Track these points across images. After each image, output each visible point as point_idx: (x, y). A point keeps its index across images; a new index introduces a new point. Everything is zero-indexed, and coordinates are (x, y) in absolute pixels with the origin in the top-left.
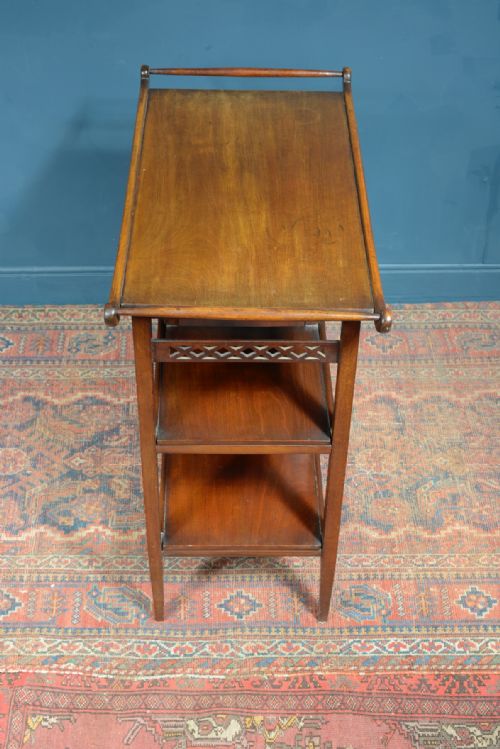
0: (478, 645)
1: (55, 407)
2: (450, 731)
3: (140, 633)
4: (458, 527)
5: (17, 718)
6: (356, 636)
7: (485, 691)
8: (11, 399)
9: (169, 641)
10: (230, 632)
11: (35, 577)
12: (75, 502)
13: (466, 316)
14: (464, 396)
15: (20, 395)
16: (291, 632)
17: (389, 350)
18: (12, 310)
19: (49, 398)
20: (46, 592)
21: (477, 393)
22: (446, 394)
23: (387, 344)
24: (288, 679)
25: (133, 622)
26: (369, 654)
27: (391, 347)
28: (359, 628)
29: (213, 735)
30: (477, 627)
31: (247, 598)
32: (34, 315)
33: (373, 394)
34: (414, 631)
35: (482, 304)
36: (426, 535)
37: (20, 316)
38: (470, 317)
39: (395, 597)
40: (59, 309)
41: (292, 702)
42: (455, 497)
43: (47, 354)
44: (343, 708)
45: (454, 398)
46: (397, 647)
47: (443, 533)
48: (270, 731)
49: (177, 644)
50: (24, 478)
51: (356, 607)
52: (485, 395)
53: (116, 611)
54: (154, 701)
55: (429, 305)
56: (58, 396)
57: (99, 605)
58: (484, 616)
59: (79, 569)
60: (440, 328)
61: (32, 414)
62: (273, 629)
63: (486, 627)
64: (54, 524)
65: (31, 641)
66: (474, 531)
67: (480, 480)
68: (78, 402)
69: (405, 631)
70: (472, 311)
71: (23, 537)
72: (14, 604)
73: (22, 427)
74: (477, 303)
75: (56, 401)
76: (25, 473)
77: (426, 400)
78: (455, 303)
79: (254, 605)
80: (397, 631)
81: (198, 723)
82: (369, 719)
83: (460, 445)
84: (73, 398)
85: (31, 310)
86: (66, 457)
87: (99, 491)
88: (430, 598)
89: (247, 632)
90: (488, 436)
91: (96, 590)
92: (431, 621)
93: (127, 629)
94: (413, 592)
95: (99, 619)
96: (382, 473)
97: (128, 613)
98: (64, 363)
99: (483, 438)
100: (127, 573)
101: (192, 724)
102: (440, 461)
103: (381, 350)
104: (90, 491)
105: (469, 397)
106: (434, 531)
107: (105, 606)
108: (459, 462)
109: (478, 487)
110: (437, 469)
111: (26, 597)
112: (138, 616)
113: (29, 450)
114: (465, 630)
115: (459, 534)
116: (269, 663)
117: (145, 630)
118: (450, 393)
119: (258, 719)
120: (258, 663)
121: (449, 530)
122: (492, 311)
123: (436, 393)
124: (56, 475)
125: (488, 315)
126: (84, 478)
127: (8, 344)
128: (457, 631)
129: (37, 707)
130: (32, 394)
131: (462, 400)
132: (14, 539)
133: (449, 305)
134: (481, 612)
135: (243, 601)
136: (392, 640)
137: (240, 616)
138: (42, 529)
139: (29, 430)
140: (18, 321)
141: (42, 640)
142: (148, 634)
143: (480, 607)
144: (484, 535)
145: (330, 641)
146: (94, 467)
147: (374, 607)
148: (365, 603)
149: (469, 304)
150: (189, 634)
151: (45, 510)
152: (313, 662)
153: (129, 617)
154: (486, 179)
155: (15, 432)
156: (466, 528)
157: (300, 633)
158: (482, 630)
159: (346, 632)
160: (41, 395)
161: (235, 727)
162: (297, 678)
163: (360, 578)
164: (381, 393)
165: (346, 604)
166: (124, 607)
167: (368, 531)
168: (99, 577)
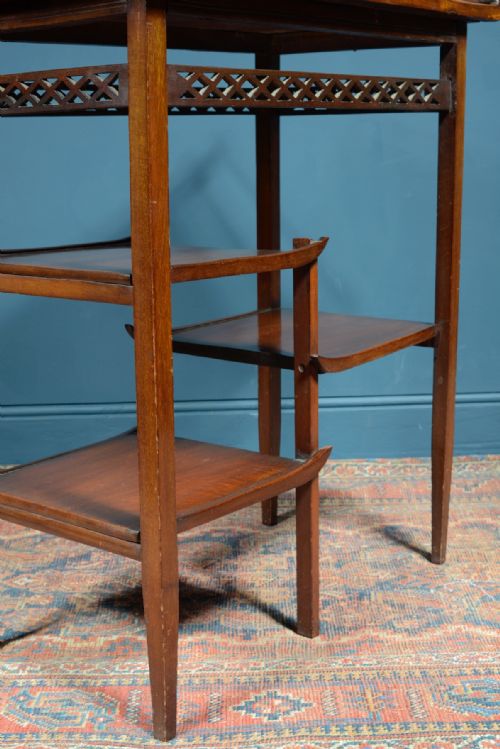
3: (94, 738)
6: (484, 732)
10: (256, 736)
12: (10, 615)
16: (365, 730)
17: (474, 489)
25: (84, 726)
27: (476, 485)
28: (487, 723)
31: (285, 698)
33: (459, 522)
51: (478, 701)
53: (56, 716)
57: (28, 711)
62: (334, 729)
79: (296, 705)
86: (7, 578)
87: (50, 605)
89: (287, 733)
91: (24, 694)
93: (71, 733)
95: (25, 724)
97: (75, 718)
100: (81, 677)
103: (463, 490)
104: (37, 606)
107: (37, 711)
112: (93, 720)
117: (104, 734)
126: (29, 594)
135: (277, 702)
145: (439, 738)
146: (47, 585)
153: (79, 720)
157: (382, 730)
159: (464, 728)
163: (476, 673)
164: (471, 520)
165: (459, 698)
166: (70, 711)
167: (479, 630)
168: (34, 682)
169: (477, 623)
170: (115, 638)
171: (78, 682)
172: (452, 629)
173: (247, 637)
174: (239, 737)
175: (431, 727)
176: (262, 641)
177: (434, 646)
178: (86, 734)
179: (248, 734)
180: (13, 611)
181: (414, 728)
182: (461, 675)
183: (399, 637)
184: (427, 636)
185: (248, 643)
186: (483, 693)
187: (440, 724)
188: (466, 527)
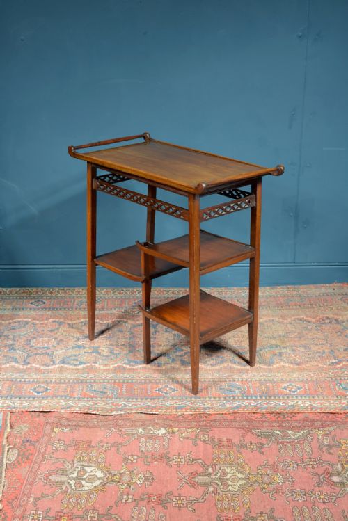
0: (292, 403)
1: (69, 324)
2: (278, 432)
3: (114, 399)
4: (282, 364)
5: (48, 427)
6: (228, 400)
7: (295, 419)
8: (46, 322)
9: (128, 402)
10: (161, 399)
11: (58, 381)
14: (286, 319)
15: (51, 320)
16: (193, 399)
18: (47, 289)
19: (66, 321)
20: (64, 386)
21: (293, 318)
22: (277, 319)
24: (192, 415)
25: (110, 395)
26: (235, 405)
28: (230, 398)
29: (152, 432)
30: (293, 397)
31: (170, 388)
32: (59, 293)
34: (259, 398)
35: (296, 287)
36: (266, 367)
37: (51, 292)
38: (290, 292)
39: (248, 387)
40: (72, 289)
41: (194, 423)
42: (280, 353)
43: (65, 307)
44: (221, 425)
45: (281, 320)
46: (250, 404)
47: (274, 366)
48: (182, 434)
49: (133, 403)
50: (52, 348)
51: (228, 390)
52: (298, 319)
53: (101, 392)
54: (121, 422)
55: (268, 288)
56: (71, 320)
57: (92, 390)
58: (296, 393)
59: (81, 378)
60: (274, 297)
61: (57, 326)
62: (184, 398)
63: (297, 397)
64: (68, 364)
65: (56, 401)
66: (291, 366)
67: (294, 348)
68: (82, 322)
69: (254, 398)
70: (291, 290)
71: (52, 367)
72: (47, 389)
73: (51, 331)
75: (69, 322)
76: (53, 346)
77: (266, 321)
80: (249, 398)
81: (144, 429)
82: (234, 429)
83: (284, 336)
84: (79, 321)
85: (57, 289)
86: (75, 341)
87: (93, 352)
88: (266, 387)
89: (170, 399)
90: (299, 333)
91: (90, 385)
92: (268, 395)
93: (106, 398)
94: (258, 385)
95: (92, 395)
98: (74, 309)
99: (296, 334)
101: (140, 430)
102: (273, 342)
104: (88, 353)
105: (289, 320)
106: (270, 365)
107: (95, 390)
108: (283, 342)
109: (293, 350)
110: (271, 345)
111: (53, 387)
112: (113, 394)
113: (55, 339)
114: (286, 398)
115: (283, 366)
116: (182, 408)
119: (176, 429)
120: (176, 408)
121: (278, 365)
122: (301, 290)
124: (70, 347)
126: (84, 348)
127: (44, 303)
128: (281, 398)
129: (59, 425)
130: (57, 320)
131: (285, 321)
132: (47, 368)
133: (279, 287)
134: (294, 392)
135: (168, 389)
136: (247, 401)
137: (166, 393)
138: (62, 365)
139: (56, 332)
140: (50, 295)
141: (62, 401)
142: (118, 400)
143: (294, 390)
144: (296, 367)
145: (214, 402)
146: (90, 345)
147: (237, 391)
148: (233, 389)
149: (289, 286)
150: (139, 400)
151: (64, 359)
152: (205, 409)
153: (108, 394)
154: (291, 214)
155: (49, 333)
156: (287, 365)
157: (198, 399)
158: (295, 398)
159: (222, 399)
160: (62, 320)
161: (162, 431)
162: (196, 414)
163: (230, 381)
165: (223, 389)
166: (105, 391)
167: (234, 366)
168: (92, 381)
169: (234, 363)
170: (116, 365)
171: (106, 381)
172: (225, 365)
173: (159, 366)
174: (157, 400)
175: (213, 399)
176: (164, 368)
177: (219, 370)
178: (111, 398)
179: (159, 399)
180: (79, 355)
181: (208, 399)
182: (225, 381)
183: (208, 367)
184: (217, 367)
185: (160, 368)
186: (230, 388)
187: (215, 398)
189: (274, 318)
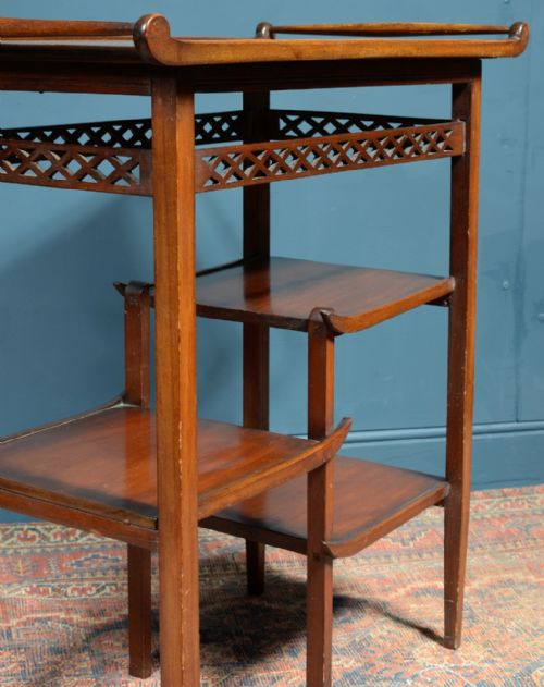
13: (506, 506)
17: (412, 544)
22: (520, 576)
23: (407, 537)
27: (413, 539)
35: (525, 489)
38: (512, 506)
70: (513, 498)
74: (518, 489)
77: (493, 586)
78: (486, 491)
96: (464, 664)
103: (400, 545)
118: (525, 574)
123: (506, 576)
125: (538, 501)
149: (505, 490)
164: (421, 584)
188: (417, 595)
189: (509, 575)
